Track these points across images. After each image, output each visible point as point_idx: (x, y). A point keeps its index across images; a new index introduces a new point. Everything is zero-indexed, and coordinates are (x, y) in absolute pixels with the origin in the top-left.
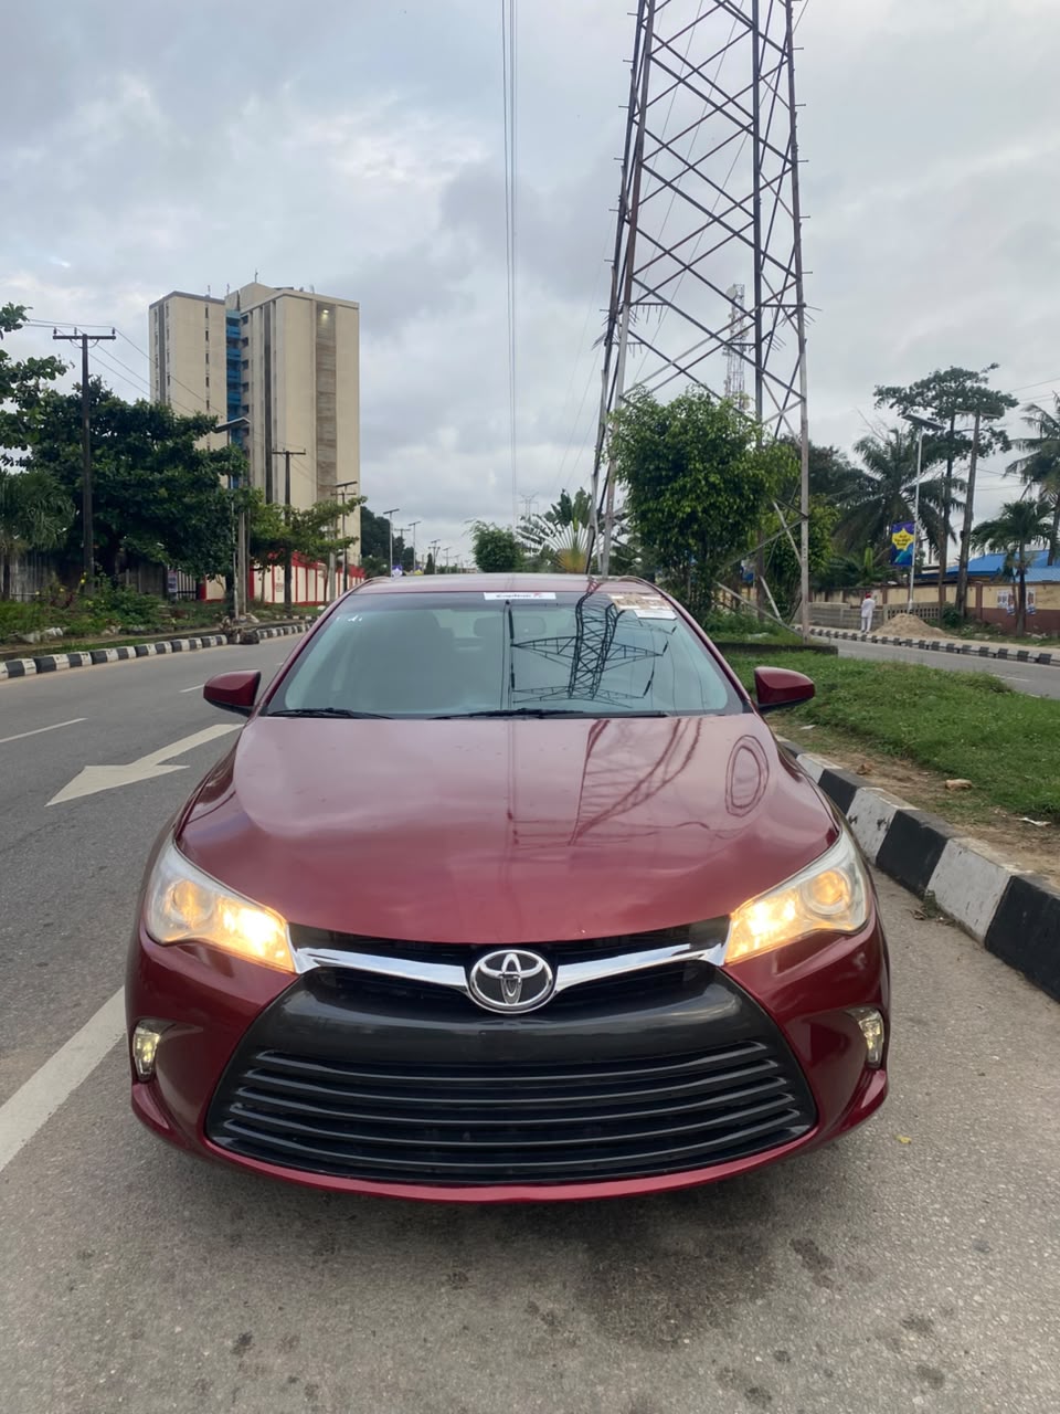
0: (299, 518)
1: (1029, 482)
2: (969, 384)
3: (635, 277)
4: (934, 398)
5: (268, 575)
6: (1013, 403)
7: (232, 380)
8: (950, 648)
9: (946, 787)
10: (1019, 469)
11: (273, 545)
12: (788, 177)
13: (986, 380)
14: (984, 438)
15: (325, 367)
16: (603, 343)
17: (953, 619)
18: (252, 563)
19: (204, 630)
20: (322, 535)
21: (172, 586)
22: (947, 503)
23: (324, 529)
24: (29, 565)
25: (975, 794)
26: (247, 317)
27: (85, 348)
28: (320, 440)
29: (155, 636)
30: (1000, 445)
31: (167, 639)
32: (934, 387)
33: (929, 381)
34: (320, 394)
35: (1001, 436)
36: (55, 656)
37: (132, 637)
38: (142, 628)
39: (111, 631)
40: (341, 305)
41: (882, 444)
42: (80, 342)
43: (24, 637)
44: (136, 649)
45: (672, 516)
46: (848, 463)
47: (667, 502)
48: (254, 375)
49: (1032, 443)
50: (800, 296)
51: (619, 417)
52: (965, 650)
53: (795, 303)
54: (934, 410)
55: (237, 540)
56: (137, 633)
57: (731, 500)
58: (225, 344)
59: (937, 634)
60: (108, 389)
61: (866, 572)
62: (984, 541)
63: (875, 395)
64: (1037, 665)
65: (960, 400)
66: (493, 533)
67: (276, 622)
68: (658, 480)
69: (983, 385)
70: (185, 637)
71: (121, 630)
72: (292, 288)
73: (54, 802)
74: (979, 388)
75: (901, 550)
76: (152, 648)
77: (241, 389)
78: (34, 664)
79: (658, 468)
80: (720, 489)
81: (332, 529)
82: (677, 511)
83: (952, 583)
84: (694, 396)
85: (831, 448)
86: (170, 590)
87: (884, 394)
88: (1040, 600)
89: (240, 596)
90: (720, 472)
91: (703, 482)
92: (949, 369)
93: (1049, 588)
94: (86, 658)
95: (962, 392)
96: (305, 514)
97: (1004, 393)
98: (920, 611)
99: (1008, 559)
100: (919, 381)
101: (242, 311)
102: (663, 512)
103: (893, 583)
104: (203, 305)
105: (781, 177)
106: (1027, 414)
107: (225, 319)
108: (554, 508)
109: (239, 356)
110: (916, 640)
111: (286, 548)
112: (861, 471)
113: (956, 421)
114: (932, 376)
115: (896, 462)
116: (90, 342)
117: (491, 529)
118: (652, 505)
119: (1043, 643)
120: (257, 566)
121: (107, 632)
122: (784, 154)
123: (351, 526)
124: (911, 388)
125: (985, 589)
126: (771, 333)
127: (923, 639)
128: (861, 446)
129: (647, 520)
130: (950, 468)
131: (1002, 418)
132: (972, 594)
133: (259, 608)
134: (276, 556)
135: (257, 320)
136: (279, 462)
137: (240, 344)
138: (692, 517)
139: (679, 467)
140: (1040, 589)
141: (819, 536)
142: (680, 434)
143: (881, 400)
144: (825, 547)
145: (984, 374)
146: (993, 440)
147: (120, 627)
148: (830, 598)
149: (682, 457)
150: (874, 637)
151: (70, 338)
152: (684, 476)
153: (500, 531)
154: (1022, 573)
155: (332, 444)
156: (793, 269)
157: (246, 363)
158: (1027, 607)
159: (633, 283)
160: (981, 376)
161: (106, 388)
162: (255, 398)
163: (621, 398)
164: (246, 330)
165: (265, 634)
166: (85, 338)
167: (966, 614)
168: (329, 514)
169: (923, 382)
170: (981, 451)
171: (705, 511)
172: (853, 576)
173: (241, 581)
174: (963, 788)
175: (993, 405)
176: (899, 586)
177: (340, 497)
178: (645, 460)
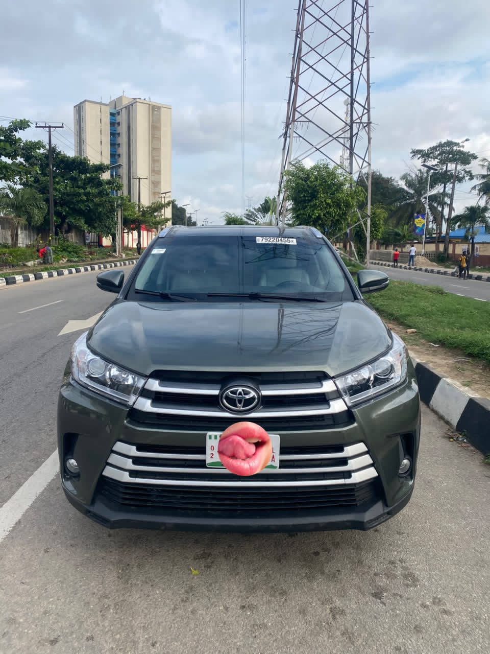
0: (145, 209)
1: (481, 194)
2: (455, 148)
3: (297, 109)
4: (439, 155)
5: (130, 235)
6: (475, 158)
7: (113, 142)
8: (438, 272)
9: (407, 332)
10: (477, 188)
11: (134, 221)
12: (365, 65)
13: (463, 146)
14: (461, 174)
15: (156, 136)
16: (283, 136)
17: (441, 259)
18: (124, 230)
19: (103, 261)
20: (155, 217)
21: (87, 239)
22: (443, 204)
23: (156, 214)
24: (25, 230)
25: (417, 335)
26: (119, 112)
27: (50, 132)
28: (153, 171)
29: (83, 263)
30: (468, 177)
31: (88, 265)
32: (439, 150)
33: (437, 147)
34: (153, 149)
35: (469, 173)
36: (42, 273)
37: (72, 264)
38: (76, 259)
39: (63, 261)
40: (163, 107)
41: (414, 176)
42: (47, 129)
43: (27, 264)
44: (76, 269)
45: (310, 217)
46: (398, 185)
47: (308, 211)
48: (123, 140)
49: (484, 177)
50: (369, 119)
51: (289, 173)
52: (445, 273)
53: (367, 122)
54: (438, 160)
55: (117, 219)
56: (75, 262)
57: (335, 210)
58: (109, 125)
59: (433, 266)
60: (59, 150)
61: (404, 236)
62: (456, 223)
63: (411, 153)
64: (475, 281)
65: (451, 156)
66: (234, 218)
67: (134, 257)
68: (305, 201)
69: (461, 149)
70: (96, 264)
71: (67, 261)
72: (140, 99)
73: (60, 334)
74: (460, 150)
75: (418, 227)
76: (82, 269)
77: (117, 146)
78: (33, 276)
79: (304, 196)
80: (331, 206)
81: (159, 214)
82: (312, 215)
83: (442, 242)
84: (321, 164)
85: (391, 178)
86: (87, 241)
87: (415, 152)
88: (481, 251)
89: (119, 245)
90: (331, 198)
91: (324, 203)
92: (446, 141)
93: (485, 245)
94: (55, 274)
95: (451, 152)
96: (147, 208)
97: (471, 153)
98: (426, 255)
99: (467, 232)
100: (432, 146)
101: (117, 109)
102: (306, 215)
103: (416, 241)
104: (99, 106)
105: (362, 65)
106: (481, 163)
107: (109, 114)
108: (261, 205)
109: (116, 131)
110: (424, 268)
111: (138, 222)
112: (403, 189)
113: (448, 166)
114: (438, 144)
115: (419, 185)
116: (52, 129)
117: (233, 216)
118: (301, 212)
119: (480, 270)
120: (126, 231)
121: (62, 261)
122: (364, 55)
123: (168, 213)
124: (428, 150)
125: (457, 245)
126: (357, 134)
127: (427, 268)
128: (404, 177)
129: (300, 218)
130: (445, 188)
131: (470, 165)
132: (451, 247)
133: (127, 250)
134: (134, 226)
135: (124, 113)
136: (135, 183)
137: (116, 125)
138: (319, 218)
139: (314, 196)
140: (481, 245)
141: (378, 222)
142: (314, 181)
143: (414, 155)
144: (380, 227)
145: (462, 144)
146: (465, 175)
147: (67, 259)
148: (387, 248)
149: (315, 191)
150: (406, 266)
151: (43, 127)
152: (316, 200)
153: (237, 217)
154: (473, 238)
155: (158, 173)
156: (366, 107)
157: (119, 134)
158: (475, 254)
159: (296, 112)
160: (461, 144)
161: (58, 150)
162: (123, 150)
163: (290, 163)
164: (118, 119)
165: (131, 262)
166: (50, 127)
167: (448, 256)
168: (158, 207)
169: (434, 147)
170: (460, 180)
171: (324, 215)
172: (398, 238)
173: (119, 238)
174: (413, 333)
175: (465, 158)
176: (419, 243)
177: (163, 198)
178: (299, 192)
